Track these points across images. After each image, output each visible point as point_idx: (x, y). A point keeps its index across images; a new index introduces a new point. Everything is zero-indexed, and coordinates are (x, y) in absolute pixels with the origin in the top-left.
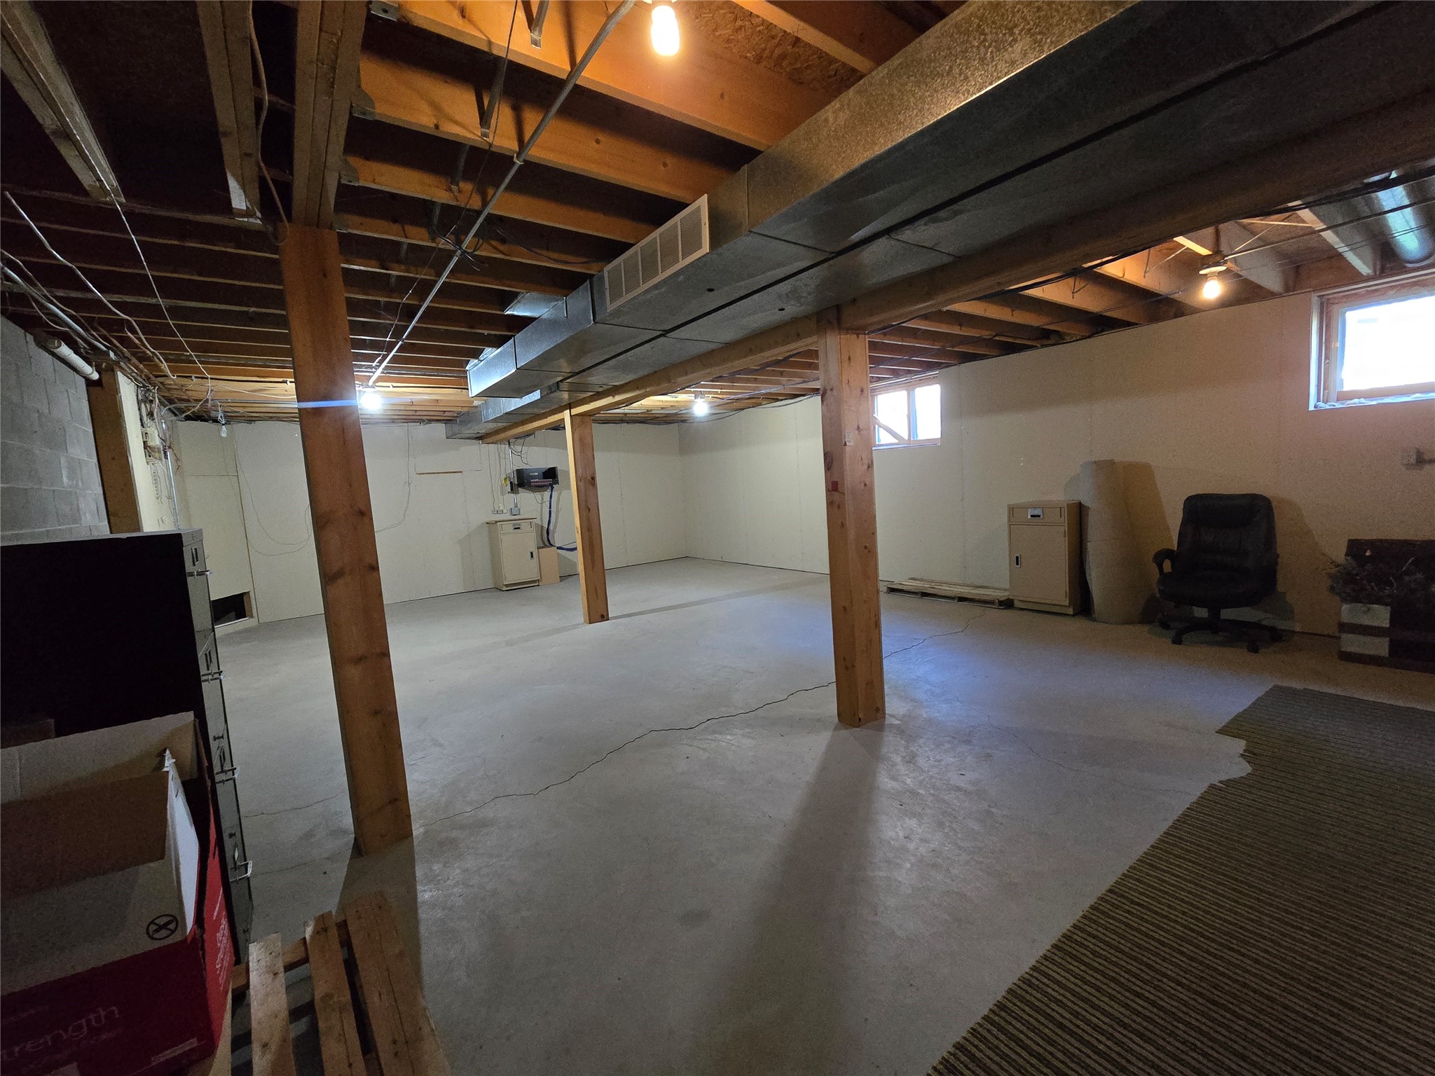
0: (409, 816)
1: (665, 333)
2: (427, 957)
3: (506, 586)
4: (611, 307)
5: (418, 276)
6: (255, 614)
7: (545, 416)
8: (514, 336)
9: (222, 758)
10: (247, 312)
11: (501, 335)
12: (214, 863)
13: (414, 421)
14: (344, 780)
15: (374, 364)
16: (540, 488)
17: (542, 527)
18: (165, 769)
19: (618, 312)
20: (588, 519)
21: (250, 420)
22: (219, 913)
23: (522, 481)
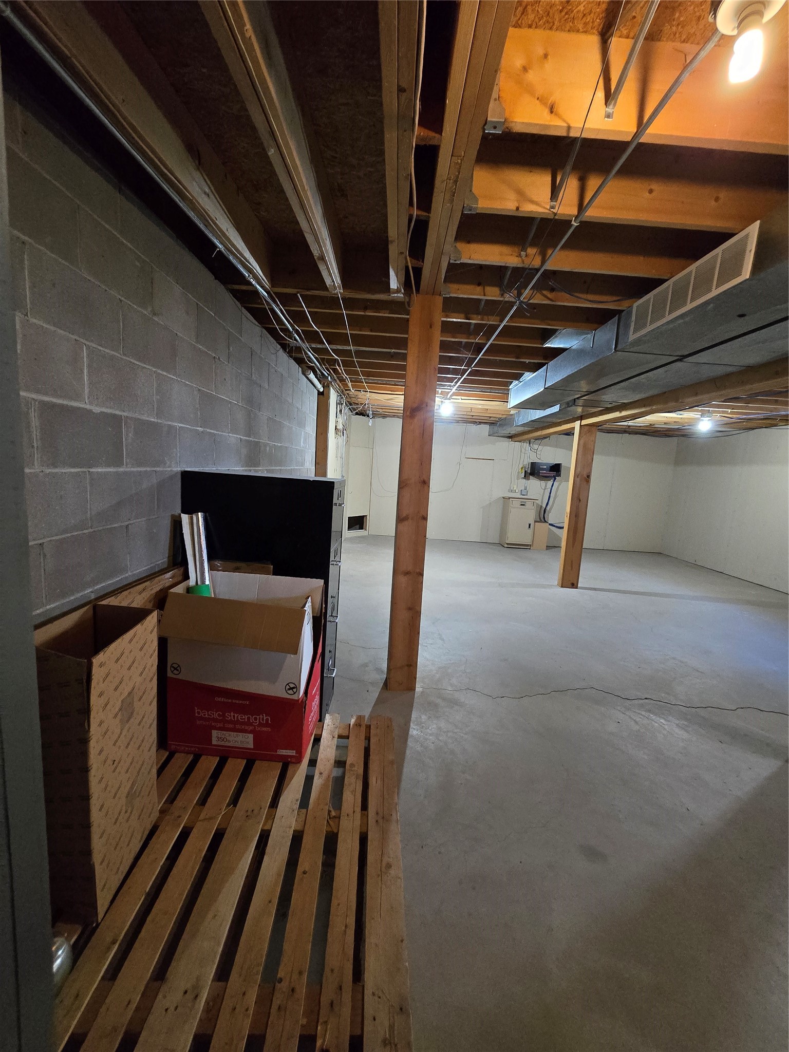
0: (415, 678)
1: (682, 358)
2: (406, 770)
3: (508, 544)
4: (632, 337)
5: (488, 323)
6: (367, 528)
7: (560, 424)
8: (548, 363)
9: (333, 609)
10: (390, 352)
11: (538, 363)
12: (318, 665)
13: (471, 422)
14: (387, 640)
15: (452, 384)
16: (545, 478)
17: (541, 506)
18: (305, 609)
19: (638, 342)
20: (578, 507)
21: (384, 417)
22: (316, 691)
23: (534, 471)
